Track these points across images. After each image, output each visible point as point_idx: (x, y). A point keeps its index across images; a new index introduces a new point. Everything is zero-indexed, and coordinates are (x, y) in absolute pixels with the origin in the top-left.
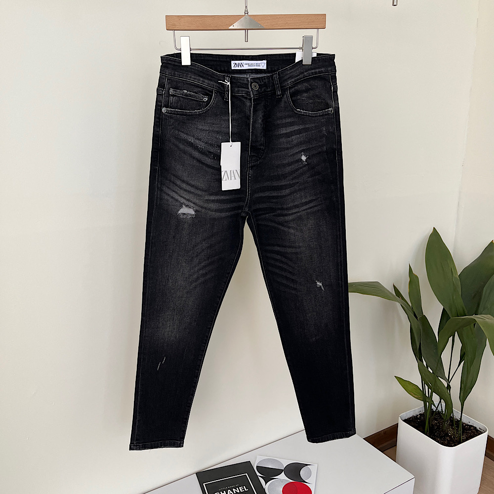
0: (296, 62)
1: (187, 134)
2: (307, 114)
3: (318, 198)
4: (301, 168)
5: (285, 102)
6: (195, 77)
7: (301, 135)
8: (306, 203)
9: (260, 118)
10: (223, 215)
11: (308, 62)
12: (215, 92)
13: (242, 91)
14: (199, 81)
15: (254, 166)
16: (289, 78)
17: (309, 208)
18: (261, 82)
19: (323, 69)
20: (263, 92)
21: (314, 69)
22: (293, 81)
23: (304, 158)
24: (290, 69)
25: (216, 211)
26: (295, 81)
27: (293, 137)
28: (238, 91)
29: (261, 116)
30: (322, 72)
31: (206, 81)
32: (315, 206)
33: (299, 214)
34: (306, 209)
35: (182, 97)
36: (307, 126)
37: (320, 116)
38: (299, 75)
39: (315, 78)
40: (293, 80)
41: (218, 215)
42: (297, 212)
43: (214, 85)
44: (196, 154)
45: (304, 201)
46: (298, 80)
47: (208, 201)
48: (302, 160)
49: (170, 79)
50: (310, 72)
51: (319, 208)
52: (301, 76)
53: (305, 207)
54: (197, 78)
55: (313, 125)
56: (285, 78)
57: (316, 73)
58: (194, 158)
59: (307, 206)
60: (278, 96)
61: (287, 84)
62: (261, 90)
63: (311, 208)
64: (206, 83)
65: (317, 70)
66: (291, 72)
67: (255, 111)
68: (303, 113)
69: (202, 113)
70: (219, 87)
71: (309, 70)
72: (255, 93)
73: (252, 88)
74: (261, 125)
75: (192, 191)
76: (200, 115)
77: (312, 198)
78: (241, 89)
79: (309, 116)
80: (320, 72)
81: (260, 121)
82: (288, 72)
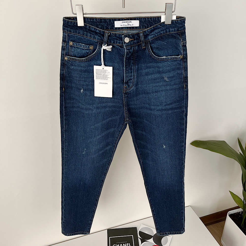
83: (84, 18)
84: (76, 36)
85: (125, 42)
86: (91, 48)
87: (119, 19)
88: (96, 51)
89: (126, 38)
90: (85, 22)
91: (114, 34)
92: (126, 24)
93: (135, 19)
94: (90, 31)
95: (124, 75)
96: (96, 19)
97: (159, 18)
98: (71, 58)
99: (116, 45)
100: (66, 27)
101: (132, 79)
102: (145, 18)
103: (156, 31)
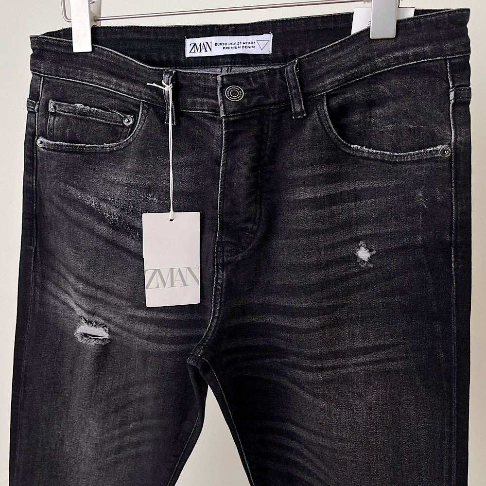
0: (353, 33)
1: (83, 190)
2: (379, 157)
3: (398, 344)
4: (355, 275)
5: (314, 129)
6: (101, 76)
7: (358, 204)
8: (365, 351)
9: (246, 163)
10: (165, 348)
11: (385, 30)
12: (143, 107)
13: (202, 104)
14: (109, 85)
15: (229, 263)
16: (328, 72)
17: (371, 363)
18: (250, 84)
19: (426, 49)
20: (254, 106)
21: (403, 48)
22: (338, 80)
23: (364, 254)
24: (334, 52)
25: (149, 338)
26: (346, 79)
27: (334, 207)
28: (194, 104)
29: (247, 160)
30: (424, 55)
31: (123, 84)
32: (390, 360)
33: (344, 371)
34: (364, 364)
35: (74, 117)
36: (375, 185)
37: (412, 162)
38: (359, 65)
39: (404, 71)
40: (339, 77)
41: (152, 346)
42: (338, 367)
43: (141, 92)
44: (104, 230)
45: (359, 344)
46: (354, 76)
47: (132, 318)
48: (356, 257)
49: (48, 82)
50: (390, 56)
51: (400, 365)
52: (364, 67)
53: (362, 359)
54: (105, 78)
55: (392, 183)
56: (318, 72)
57: (406, 58)
58: (99, 236)
59: (368, 358)
60: (296, 114)
61: (323, 86)
62: (249, 102)
63: (378, 362)
64: (124, 89)
65: (411, 52)
66: (336, 59)
67: (231, 148)
68: (366, 155)
69: (117, 150)
70: (152, 97)
71: (388, 51)
72: (230, 109)
73: (224, 98)
74: (248, 178)
75: (99, 296)
76: (112, 153)
77: (382, 342)
78: (199, 100)
79: (383, 161)
80: (417, 56)
81: (244, 170)
82: (328, 59)
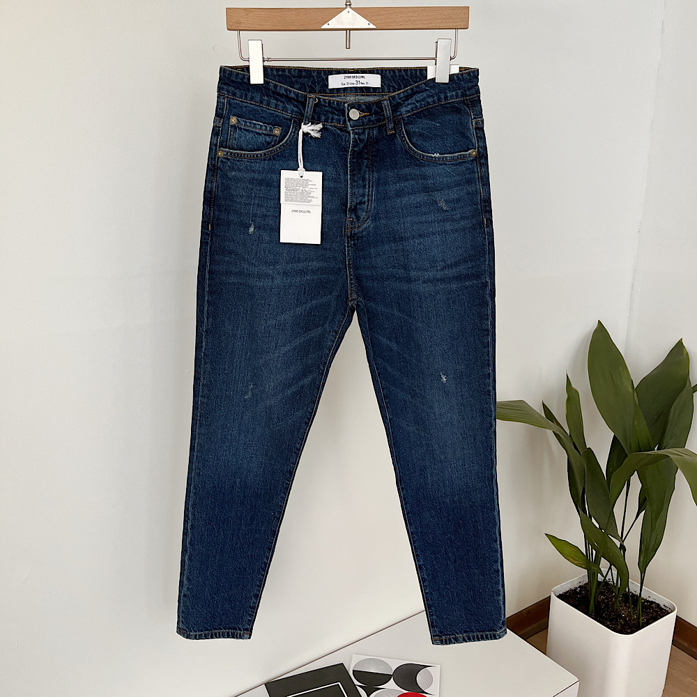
83: (265, 68)
84: (245, 104)
85: (350, 119)
86: (277, 132)
87: (338, 72)
88: (287, 137)
89: (353, 110)
90: (265, 75)
91: (327, 101)
92: (353, 81)
93: (371, 71)
94: (276, 94)
95: (347, 194)
96: (290, 69)
97: (424, 70)
98: (231, 153)
99: (331, 126)
100: (225, 84)
101: (367, 203)
102: (393, 70)
103: (418, 97)
